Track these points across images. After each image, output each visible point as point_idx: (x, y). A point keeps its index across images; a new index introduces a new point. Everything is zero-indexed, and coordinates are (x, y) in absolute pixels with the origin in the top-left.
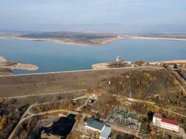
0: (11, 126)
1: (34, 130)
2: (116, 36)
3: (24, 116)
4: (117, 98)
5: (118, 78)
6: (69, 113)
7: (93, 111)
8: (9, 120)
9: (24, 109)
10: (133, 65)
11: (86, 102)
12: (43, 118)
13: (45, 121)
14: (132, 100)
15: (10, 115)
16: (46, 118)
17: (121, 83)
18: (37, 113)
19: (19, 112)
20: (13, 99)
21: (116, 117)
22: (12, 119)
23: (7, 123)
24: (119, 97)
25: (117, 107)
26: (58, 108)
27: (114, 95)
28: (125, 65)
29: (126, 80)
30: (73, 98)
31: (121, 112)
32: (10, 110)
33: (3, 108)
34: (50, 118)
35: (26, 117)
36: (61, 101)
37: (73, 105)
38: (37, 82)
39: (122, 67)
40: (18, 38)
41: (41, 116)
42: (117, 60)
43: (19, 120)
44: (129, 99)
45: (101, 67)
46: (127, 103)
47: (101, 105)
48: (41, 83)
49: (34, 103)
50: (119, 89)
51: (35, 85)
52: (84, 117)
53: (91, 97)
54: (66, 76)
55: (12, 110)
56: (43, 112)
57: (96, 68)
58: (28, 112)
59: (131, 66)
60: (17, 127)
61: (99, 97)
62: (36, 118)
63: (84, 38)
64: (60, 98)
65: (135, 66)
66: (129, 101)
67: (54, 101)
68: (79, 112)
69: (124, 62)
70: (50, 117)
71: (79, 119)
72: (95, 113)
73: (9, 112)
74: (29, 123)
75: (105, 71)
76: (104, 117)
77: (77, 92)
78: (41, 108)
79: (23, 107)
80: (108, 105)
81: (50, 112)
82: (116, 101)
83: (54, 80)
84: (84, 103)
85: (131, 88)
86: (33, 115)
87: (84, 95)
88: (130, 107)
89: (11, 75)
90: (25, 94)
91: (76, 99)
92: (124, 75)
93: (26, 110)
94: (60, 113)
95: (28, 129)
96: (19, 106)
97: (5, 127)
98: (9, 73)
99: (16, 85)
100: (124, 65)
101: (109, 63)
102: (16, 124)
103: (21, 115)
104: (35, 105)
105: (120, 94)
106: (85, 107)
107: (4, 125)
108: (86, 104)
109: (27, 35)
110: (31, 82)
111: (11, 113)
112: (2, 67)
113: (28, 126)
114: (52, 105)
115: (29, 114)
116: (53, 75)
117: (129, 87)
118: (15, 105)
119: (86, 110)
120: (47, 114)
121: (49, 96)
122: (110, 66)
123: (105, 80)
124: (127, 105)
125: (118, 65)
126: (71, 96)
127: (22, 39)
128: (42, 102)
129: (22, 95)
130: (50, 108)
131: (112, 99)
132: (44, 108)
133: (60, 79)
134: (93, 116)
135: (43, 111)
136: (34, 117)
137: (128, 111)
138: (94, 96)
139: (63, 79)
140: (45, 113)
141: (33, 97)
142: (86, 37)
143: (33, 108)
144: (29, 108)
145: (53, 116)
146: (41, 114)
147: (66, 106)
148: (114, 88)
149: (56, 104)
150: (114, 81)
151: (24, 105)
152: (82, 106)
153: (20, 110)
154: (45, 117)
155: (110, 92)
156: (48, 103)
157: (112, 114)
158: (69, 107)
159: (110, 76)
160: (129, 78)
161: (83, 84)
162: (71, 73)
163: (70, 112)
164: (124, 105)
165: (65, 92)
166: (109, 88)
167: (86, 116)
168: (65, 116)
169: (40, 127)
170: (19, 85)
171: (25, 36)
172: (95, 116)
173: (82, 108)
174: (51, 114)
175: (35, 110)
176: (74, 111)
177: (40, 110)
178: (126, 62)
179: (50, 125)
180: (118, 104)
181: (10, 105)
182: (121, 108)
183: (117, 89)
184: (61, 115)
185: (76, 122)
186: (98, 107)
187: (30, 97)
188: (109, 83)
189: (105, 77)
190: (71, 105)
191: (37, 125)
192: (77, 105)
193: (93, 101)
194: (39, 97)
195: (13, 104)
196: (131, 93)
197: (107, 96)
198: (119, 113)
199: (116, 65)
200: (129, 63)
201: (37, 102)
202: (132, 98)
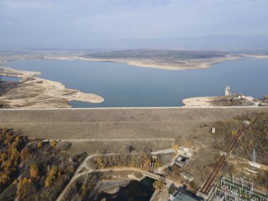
0: (59, 183)
1: (91, 194)
2: (223, 55)
3: (79, 170)
4: (227, 160)
5: (228, 124)
6: (145, 175)
7: (185, 177)
8: (59, 174)
9: (79, 160)
10: (257, 103)
11: (173, 160)
12: (105, 178)
13: (108, 184)
14: (258, 166)
15: (61, 166)
16: (110, 178)
17: (234, 133)
18: (97, 168)
19: (73, 163)
20: (68, 142)
21: (226, 194)
22: (63, 173)
23: (56, 178)
24: (232, 159)
25: (228, 175)
26: (127, 165)
27: (222, 154)
28: (241, 103)
29: (245, 128)
30: (151, 151)
31: (236, 187)
32: (61, 158)
33: (53, 155)
34: (114, 179)
35: (81, 172)
36: (133, 153)
37: (152, 162)
39: (236, 105)
40: (81, 58)
41: (102, 174)
42: (227, 93)
43: (72, 175)
44: (252, 164)
45: (198, 103)
46: (248, 172)
47: (198, 168)
48: (105, 123)
49: (94, 152)
50: (232, 144)
51: (98, 124)
52: (168, 186)
53: (180, 152)
54: (142, 115)
55: (65, 159)
56: (105, 167)
57: (190, 104)
58: (84, 165)
59: (252, 104)
60: (68, 186)
61: (195, 153)
62: (95, 177)
63: (172, 57)
64: (131, 149)
65: (260, 105)
66: (251, 167)
67: (123, 151)
68: (161, 175)
69: (239, 97)
70: (115, 177)
71: (160, 187)
72: (187, 181)
73: (61, 162)
74: (85, 183)
75: (205, 110)
76: (204, 191)
77: (157, 142)
78: (103, 162)
79: (79, 157)
80: (211, 170)
81: (116, 169)
82: (226, 164)
83: (125, 120)
84: (169, 161)
85: (254, 144)
86: (91, 171)
87: (170, 147)
88: (255, 180)
89: (69, 108)
90: (84, 137)
91: (156, 153)
92: (239, 118)
93: (83, 160)
94: (131, 172)
95: (84, 192)
96: (74, 154)
97: (53, 184)
99: (72, 123)
100: (240, 103)
101: (212, 98)
102: (67, 182)
103: (76, 167)
104: (96, 155)
105: (233, 153)
106: (170, 168)
107: (51, 180)
108: (173, 163)
109: (92, 55)
110: (93, 121)
111: (62, 163)
112: (58, 96)
113: (83, 187)
114: (120, 158)
115: (86, 168)
116: (124, 112)
117: (251, 142)
118: (69, 153)
119: (173, 174)
120: (111, 171)
121: (116, 143)
122: (215, 102)
123: (205, 125)
124: (248, 174)
125: (229, 102)
126: (148, 149)
127: (86, 59)
128: (105, 153)
129: (79, 138)
130: (115, 162)
131: (218, 159)
132: (108, 162)
133: (133, 118)
134: (185, 186)
135: (107, 165)
136: (92, 174)
137: (250, 186)
138: (186, 151)
139: (138, 119)
140: (108, 170)
141: (93, 143)
142: (175, 57)
143: (92, 159)
144: (87, 159)
145: (119, 177)
146: (102, 170)
147: (140, 164)
148: (221, 140)
149: (125, 158)
150: (222, 128)
151: (79, 153)
152: (166, 166)
153: (75, 160)
154: (107, 176)
155: (215, 148)
156: (113, 154)
157: (219, 187)
158: (145, 165)
159: (214, 120)
160: (250, 126)
161: (169, 128)
162: (151, 110)
164: (243, 175)
165: (139, 139)
166: (214, 140)
167: (173, 185)
168: (139, 180)
169: (100, 191)
170: (76, 123)
171: (89, 55)
172: (189, 188)
173: (165, 170)
174: (117, 173)
175: (94, 163)
176: (153, 172)
177: (101, 164)
178: (244, 97)
179: (115, 191)
180: (231, 169)
181: (62, 152)
182: (235, 179)
183: (227, 142)
184: (131, 177)
185: (156, 192)
186: (193, 171)
187: (90, 143)
188: (214, 131)
189: (205, 120)
190: (147, 162)
191: (96, 188)
192: (158, 164)
193: (184, 159)
194: (101, 143)
195: (66, 150)
196: (254, 152)
197: (210, 154)
198: (232, 188)
199: (224, 101)
200: (250, 99)
201: (98, 151)
202: (257, 161)
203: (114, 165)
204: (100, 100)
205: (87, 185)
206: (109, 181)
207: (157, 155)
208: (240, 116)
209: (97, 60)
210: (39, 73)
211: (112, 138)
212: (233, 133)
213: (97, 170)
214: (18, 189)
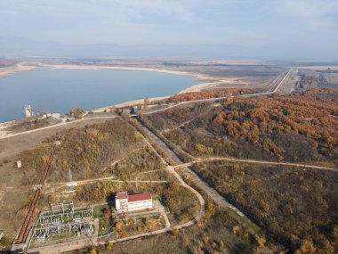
4: (42, 192)
5: (37, 151)
10: (64, 120)
14: (75, 184)
17: (46, 158)
21: (47, 229)
24: (48, 189)
25: (46, 208)
27: (35, 187)
28: (47, 123)
29: (57, 150)
31: (57, 216)
39: (43, 126)
42: (28, 114)
44: (69, 184)
46: (67, 194)
47: (7, 218)
50: (46, 171)
59: (60, 121)
65: (68, 121)
66: (69, 188)
69: (45, 116)
76: (20, 241)
80: (25, 212)
82: (42, 197)
85: (68, 163)
88: (74, 198)
92: (48, 141)
100: (45, 122)
101: (9, 124)
105: (49, 181)
117: (65, 162)
122: (14, 129)
123: (6, 162)
124: (67, 196)
125: (33, 125)
131: (32, 196)
137: (70, 207)
148: (31, 172)
150: (29, 158)
155: (25, 184)
157: (39, 226)
159: (17, 151)
160: (62, 145)
164: (62, 199)
166: (21, 176)
178: (49, 115)
180: (49, 200)
182: (55, 208)
183: (38, 173)
188: (19, 165)
196: (70, 171)
197: (19, 194)
198: (53, 218)
199: (27, 124)
200: (56, 116)
202: (74, 180)
208: (49, 137)
212: (44, 159)
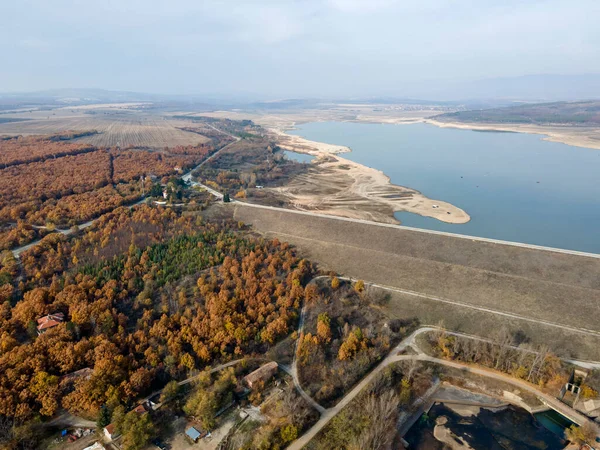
0: (363, 360)
1: (419, 401)
3: (399, 348)
6: (547, 405)
8: (363, 344)
9: (403, 330)
12: (451, 380)
13: (455, 393)
15: (368, 331)
16: (461, 384)
18: (436, 356)
19: (389, 332)
20: (384, 291)
22: (370, 345)
23: (358, 350)
26: (505, 369)
30: (574, 357)
32: (370, 318)
33: (356, 307)
34: (470, 389)
35: (403, 352)
36: (524, 349)
37: (572, 381)
38: (456, 262)
40: (429, 121)
41: (445, 370)
43: (385, 354)
48: (466, 269)
49: (434, 322)
51: (449, 268)
54: (564, 268)
55: (375, 322)
56: (453, 358)
58: (410, 341)
60: (376, 371)
62: (429, 370)
64: (520, 338)
67: (499, 339)
68: (592, 419)
70: (473, 385)
71: (582, 443)
73: (367, 323)
74: (409, 374)
77: (597, 341)
78: (449, 346)
79: (403, 324)
81: (475, 369)
83: (514, 271)
86: (423, 356)
89: (392, 224)
90: (415, 288)
91: (588, 365)
93: (409, 333)
94: (512, 388)
95: (404, 392)
96: (394, 316)
97: (352, 359)
98: (389, 219)
99: (396, 256)
102: (375, 363)
103: (395, 341)
104: (437, 329)
107: (349, 351)
109: (456, 114)
110: (439, 258)
111: (370, 325)
112: (376, 198)
113: (404, 382)
114: (489, 350)
115: (412, 352)
116: (514, 253)
118: (383, 310)
120: (464, 371)
121: (484, 316)
126: (570, 347)
127: (441, 125)
128: (457, 330)
129: (407, 288)
130: (478, 356)
132: (461, 351)
133: (537, 271)
135: (455, 357)
136: (426, 364)
139: (550, 277)
140: (458, 365)
141: (434, 304)
143: (427, 336)
144: (418, 332)
145: (483, 388)
146: (447, 362)
147: (542, 375)
149: (502, 352)
151: (404, 317)
153: (394, 328)
154: (457, 378)
156: (476, 338)
158: (549, 383)
163: (549, 402)
165: (545, 323)
168: (529, 409)
169: (438, 400)
170: (405, 258)
171: (450, 115)
174: (478, 379)
175: (431, 343)
176: (570, 405)
177: (445, 350)
179: (468, 412)
181: (372, 306)
184: (511, 397)
187: (426, 302)
190: (559, 379)
191: (430, 392)
192: (588, 391)
194: (450, 309)
195: (380, 304)
201: (441, 322)
203: (475, 360)
204: (459, 217)
205: (412, 381)
206: (459, 388)
207: (588, 371)
209: (466, 126)
210: (344, 149)
211: (478, 304)
213: (436, 360)
214: (298, 348)
